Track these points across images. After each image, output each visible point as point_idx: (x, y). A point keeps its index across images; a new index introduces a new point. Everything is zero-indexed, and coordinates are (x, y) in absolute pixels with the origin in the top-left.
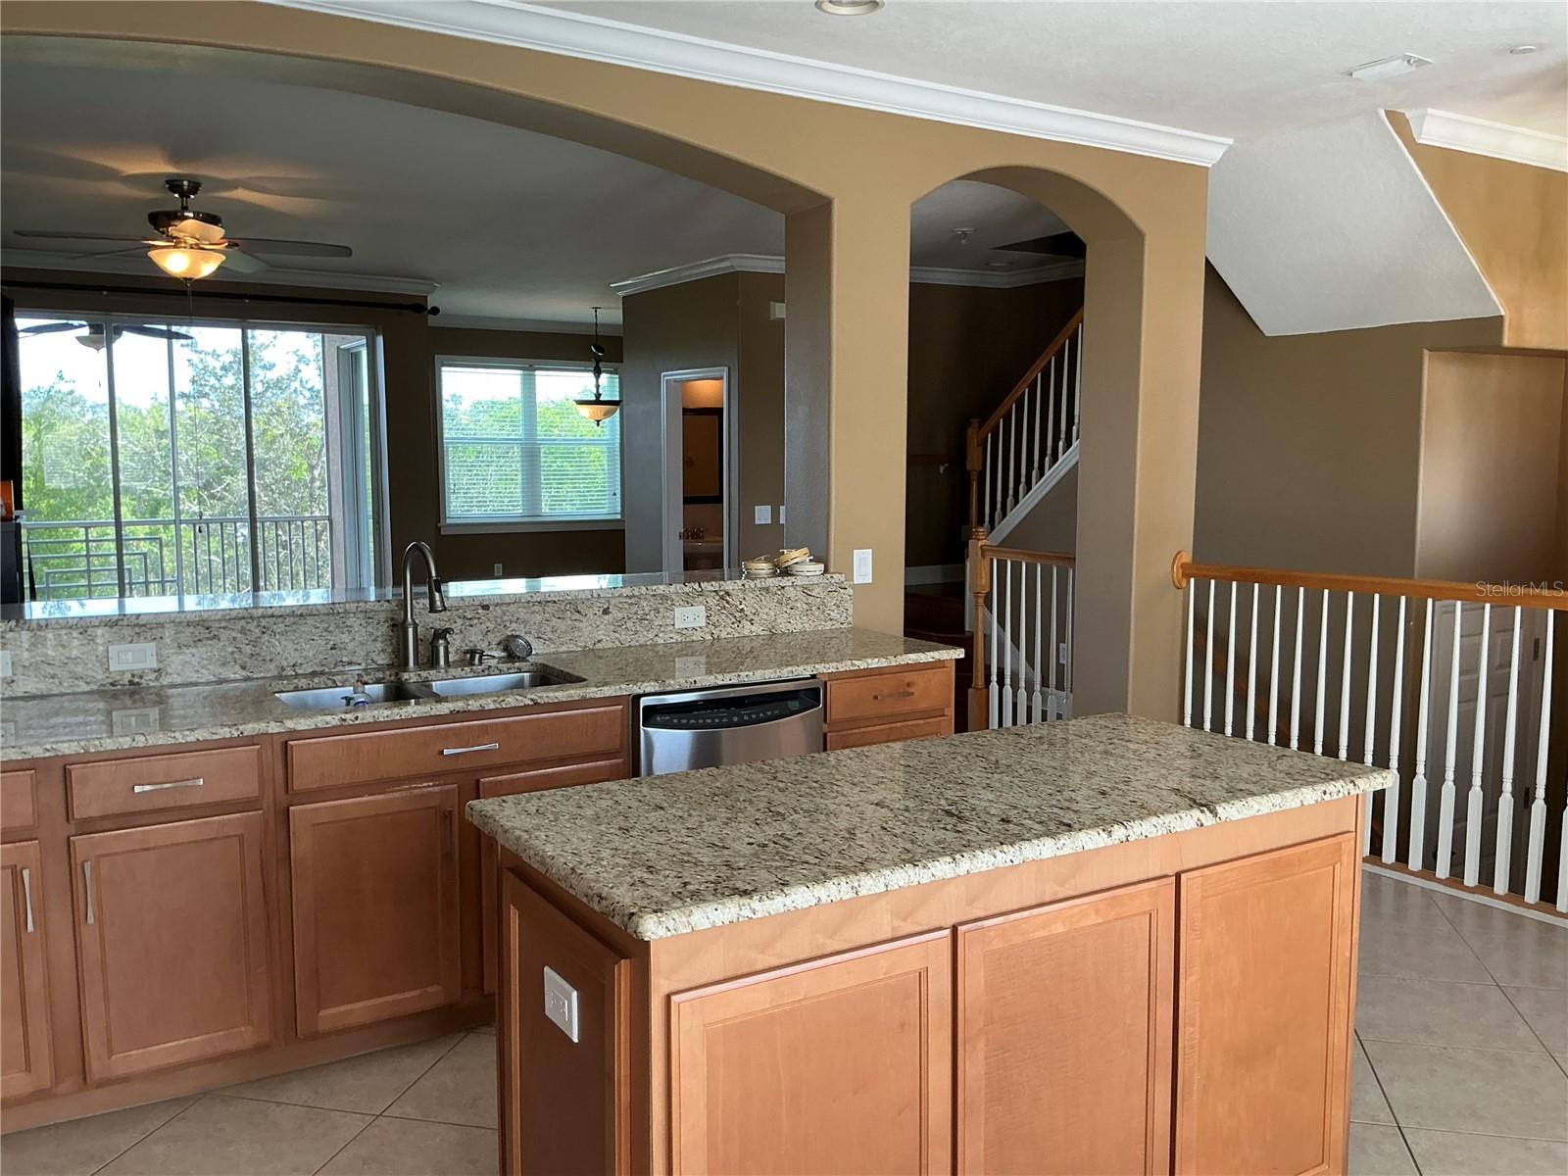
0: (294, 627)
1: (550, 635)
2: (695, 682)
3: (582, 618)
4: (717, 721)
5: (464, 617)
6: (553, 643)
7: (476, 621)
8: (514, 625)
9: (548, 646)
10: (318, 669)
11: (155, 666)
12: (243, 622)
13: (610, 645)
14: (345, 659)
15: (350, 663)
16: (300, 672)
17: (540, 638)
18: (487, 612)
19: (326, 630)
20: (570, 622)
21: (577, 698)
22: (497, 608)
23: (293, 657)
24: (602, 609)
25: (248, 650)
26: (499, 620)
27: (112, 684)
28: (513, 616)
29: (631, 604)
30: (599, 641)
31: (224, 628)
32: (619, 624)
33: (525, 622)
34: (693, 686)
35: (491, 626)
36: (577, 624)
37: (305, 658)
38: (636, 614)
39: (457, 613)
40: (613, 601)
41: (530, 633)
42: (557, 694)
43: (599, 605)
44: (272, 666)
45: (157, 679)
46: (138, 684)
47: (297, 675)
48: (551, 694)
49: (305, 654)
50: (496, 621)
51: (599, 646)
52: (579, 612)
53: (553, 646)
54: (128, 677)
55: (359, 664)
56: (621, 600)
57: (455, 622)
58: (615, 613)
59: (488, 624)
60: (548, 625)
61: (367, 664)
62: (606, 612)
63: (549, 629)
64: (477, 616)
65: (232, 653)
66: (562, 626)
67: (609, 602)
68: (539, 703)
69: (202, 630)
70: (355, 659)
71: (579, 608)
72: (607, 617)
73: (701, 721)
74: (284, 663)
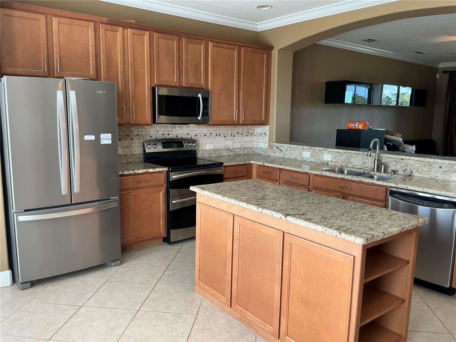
0: (357, 157)
1: (421, 171)
2: (407, 187)
3: (432, 168)
4: (414, 202)
5: (396, 161)
6: (422, 174)
7: (399, 163)
8: (410, 166)
9: (420, 174)
10: (361, 167)
11: (331, 160)
12: (347, 154)
13: (441, 179)
14: (366, 166)
15: (367, 168)
16: (357, 167)
17: (417, 171)
18: (403, 161)
19: (363, 158)
20: (427, 168)
21: (371, 182)
22: (406, 160)
23: (356, 164)
24: (439, 167)
25: (347, 160)
26: (406, 164)
27: (324, 162)
28: (410, 163)
29: (450, 167)
30: (437, 176)
31: (344, 154)
32: (445, 172)
33: (413, 166)
34: (407, 188)
35: (404, 165)
36: (430, 169)
37: (358, 164)
38: (451, 170)
39: (394, 159)
40: (444, 165)
41: (414, 169)
42: (366, 180)
43: (438, 165)
44: (351, 165)
45: (331, 163)
46: (328, 163)
47: (356, 168)
48: (364, 180)
49: (358, 163)
50: (405, 164)
51: (436, 178)
52: (431, 166)
53: (421, 175)
54: (326, 161)
55: (369, 168)
56: (447, 165)
57: (394, 162)
58: (444, 168)
59: (402, 164)
60: (421, 168)
61: (371, 169)
62: (441, 167)
63: (421, 169)
64: (400, 161)
65: (344, 160)
66: (425, 169)
67: (442, 164)
68: (361, 181)
69: (340, 154)
70: (368, 167)
71: (431, 165)
72: (441, 169)
73: (408, 200)
74: (354, 165)
